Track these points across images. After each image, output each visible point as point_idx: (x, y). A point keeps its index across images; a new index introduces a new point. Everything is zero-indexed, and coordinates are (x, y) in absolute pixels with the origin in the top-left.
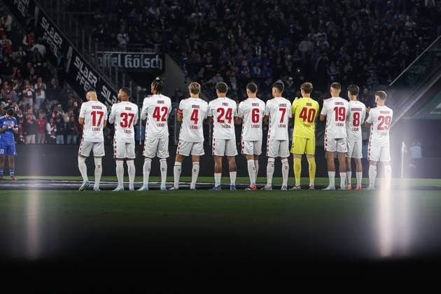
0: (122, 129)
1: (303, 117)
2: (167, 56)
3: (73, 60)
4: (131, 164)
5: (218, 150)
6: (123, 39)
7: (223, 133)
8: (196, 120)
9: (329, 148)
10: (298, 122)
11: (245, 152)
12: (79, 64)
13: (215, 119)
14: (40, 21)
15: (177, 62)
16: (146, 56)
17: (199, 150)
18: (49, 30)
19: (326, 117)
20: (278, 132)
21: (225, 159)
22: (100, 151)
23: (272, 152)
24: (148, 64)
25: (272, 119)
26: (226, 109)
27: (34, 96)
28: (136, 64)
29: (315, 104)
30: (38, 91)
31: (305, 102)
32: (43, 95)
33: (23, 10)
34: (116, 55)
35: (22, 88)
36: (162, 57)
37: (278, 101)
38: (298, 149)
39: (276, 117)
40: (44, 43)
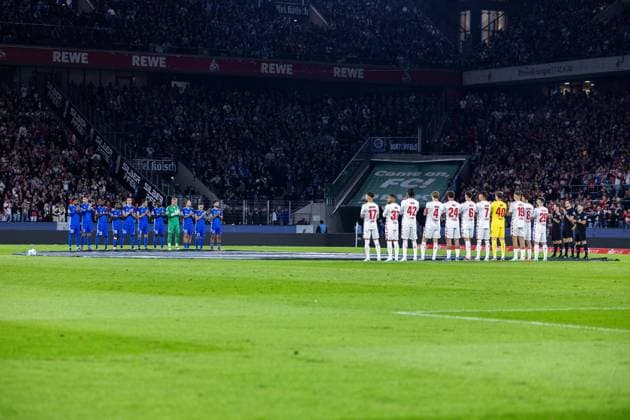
0: (392, 222)
1: (498, 213)
2: (179, 163)
3: (121, 165)
4: (396, 243)
5: (449, 235)
6: (150, 151)
7: (451, 224)
8: (437, 216)
9: (514, 233)
10: (495, 216)
11: (464, 236)
12: (126, 168)
13: (447, 215)
14: (95, 138)
15: (187, 167)
16: (165, 163)
17: (437, 235)
18: (102, 144)
19: (511, 213)
20: (483, 223)
21: (453, 241)
22: (376, 235)
23: (480, 237)
24: (167, 167)
25: (480, 215)
26: (454, 208)
27: (98, 190)
28: (159, 168)
29: (505, 206)
30: (101, 186)
31: (498, 204)
32: (104, 189)
33: (81, 131)
34: (145, 162)
35: (90, 184)
36: (176, 163)
37: (483, 203)
38: (495, 235)
39: (482, 213)
40: (99, 153)
